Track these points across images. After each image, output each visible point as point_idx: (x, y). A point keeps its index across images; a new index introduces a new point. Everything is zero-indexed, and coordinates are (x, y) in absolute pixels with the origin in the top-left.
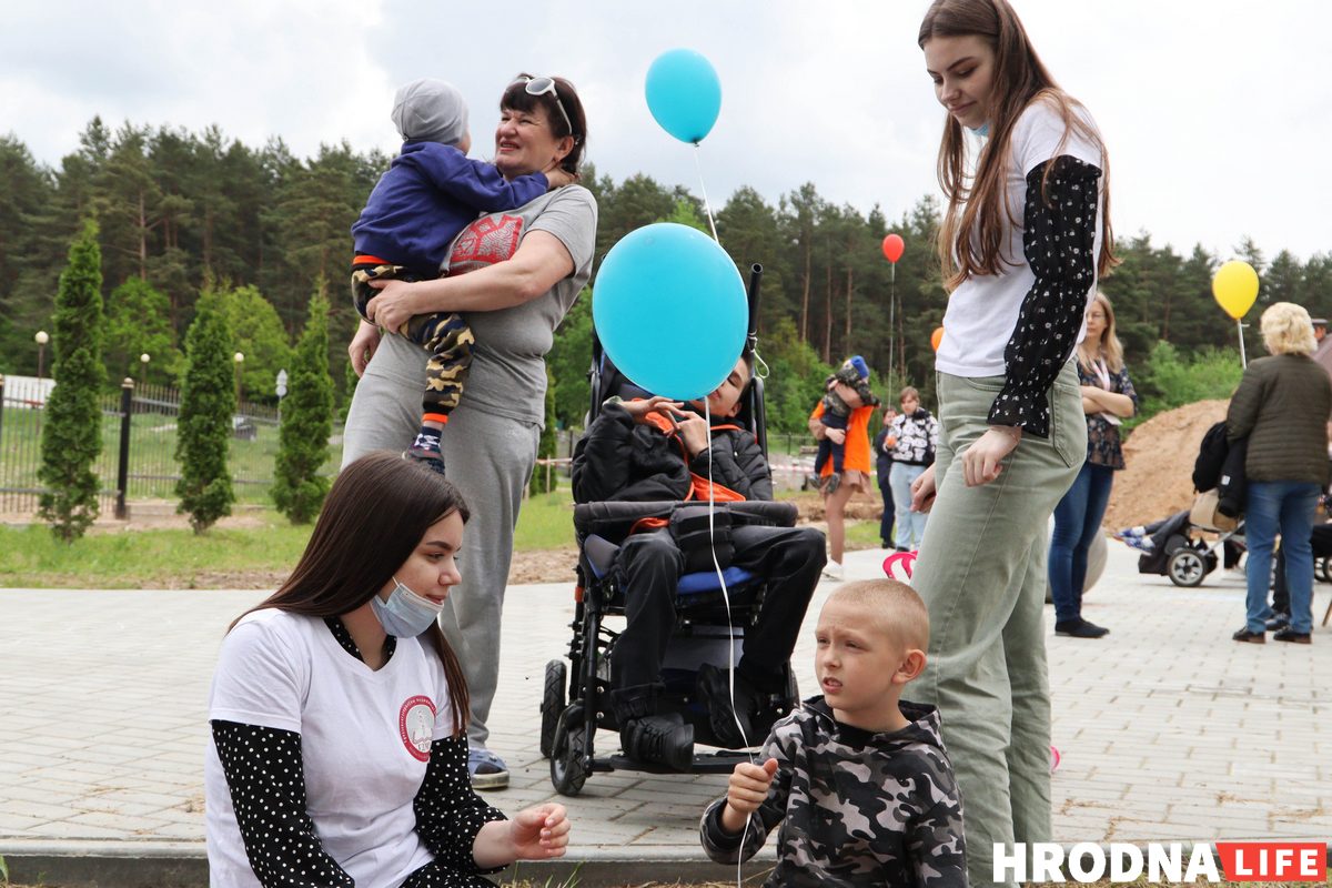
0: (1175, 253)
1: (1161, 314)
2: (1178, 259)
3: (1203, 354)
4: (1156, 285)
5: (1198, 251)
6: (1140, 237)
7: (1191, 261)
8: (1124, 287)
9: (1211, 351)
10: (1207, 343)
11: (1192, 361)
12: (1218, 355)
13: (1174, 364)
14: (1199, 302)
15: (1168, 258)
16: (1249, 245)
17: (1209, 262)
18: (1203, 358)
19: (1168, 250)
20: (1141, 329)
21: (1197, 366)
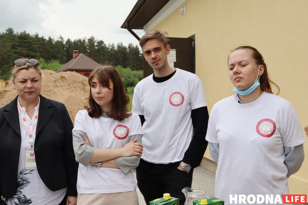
0: (44, 38)
1: (41, 52)
2: (45, 40)
3: (51, 61)
4: (40, 45)
5: (50, 38)
6: (36, 34)
7: (48, 40)
8: (30, 44)
9: (53, 60)
10: (52, 59)
11: (48, 63)
12: (54, 61)
13: (44, 63)
14: (50, 50)
15: (43, 39)
16: (61, 37)
17: (52, 40)
18: (50, 62)
19: (43, 37)
20: (35, 55)
21: (49, 64)
